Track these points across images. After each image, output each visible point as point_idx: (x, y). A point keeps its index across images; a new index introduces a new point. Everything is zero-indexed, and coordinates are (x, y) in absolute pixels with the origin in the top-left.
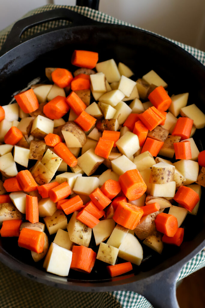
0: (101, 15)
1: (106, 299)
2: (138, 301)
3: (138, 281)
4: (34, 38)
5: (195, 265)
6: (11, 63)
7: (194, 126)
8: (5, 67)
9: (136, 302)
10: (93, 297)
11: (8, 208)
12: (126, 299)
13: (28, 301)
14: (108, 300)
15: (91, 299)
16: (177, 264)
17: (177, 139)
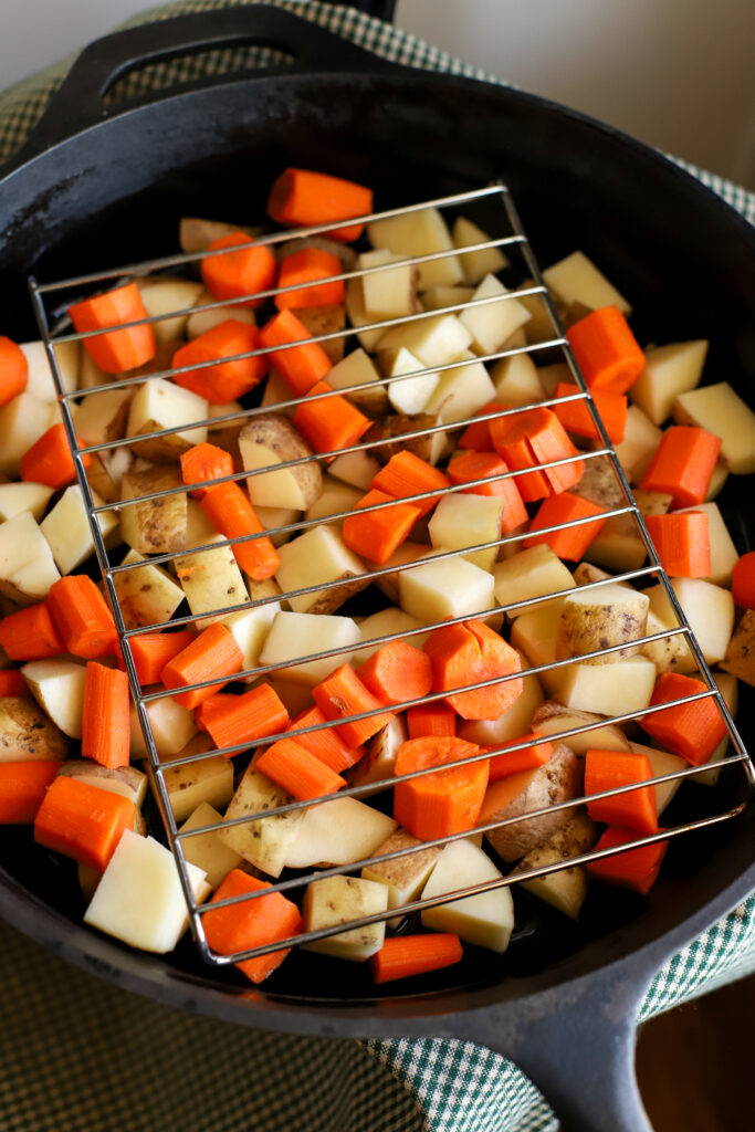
0: (404, 41)
1: (362, 1083)
2: (483, 1090)
3: (498, 1007)
4: (155, 104)
5: (702, 967)
6: (62, 187)
7: (721, 461)
8: (40, 202)
9: (476, 1094)
10: (310, 1076)
11: (20, 717)
12: (442, 1079)
13: (60, 1084)
14: (367, 1086)
15: (301, 1083)
16: (644, 951)
17: (659, 504)
